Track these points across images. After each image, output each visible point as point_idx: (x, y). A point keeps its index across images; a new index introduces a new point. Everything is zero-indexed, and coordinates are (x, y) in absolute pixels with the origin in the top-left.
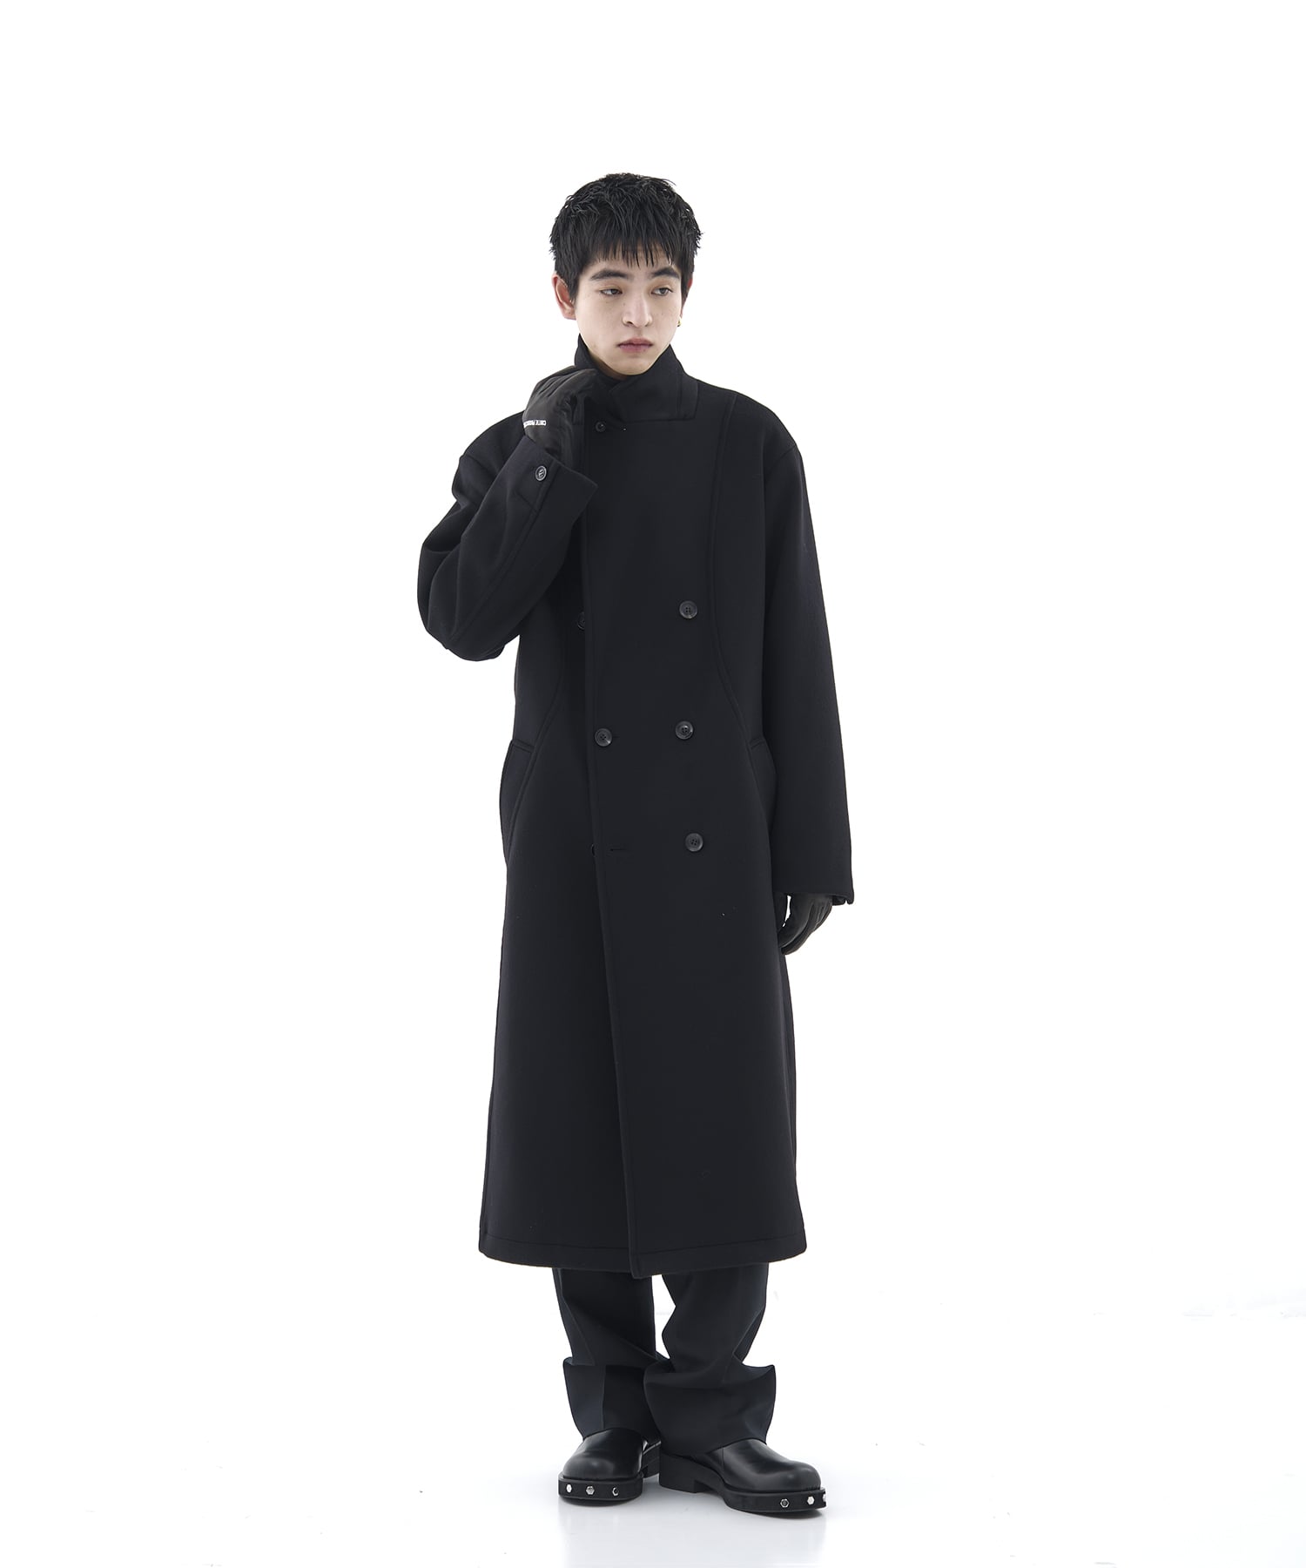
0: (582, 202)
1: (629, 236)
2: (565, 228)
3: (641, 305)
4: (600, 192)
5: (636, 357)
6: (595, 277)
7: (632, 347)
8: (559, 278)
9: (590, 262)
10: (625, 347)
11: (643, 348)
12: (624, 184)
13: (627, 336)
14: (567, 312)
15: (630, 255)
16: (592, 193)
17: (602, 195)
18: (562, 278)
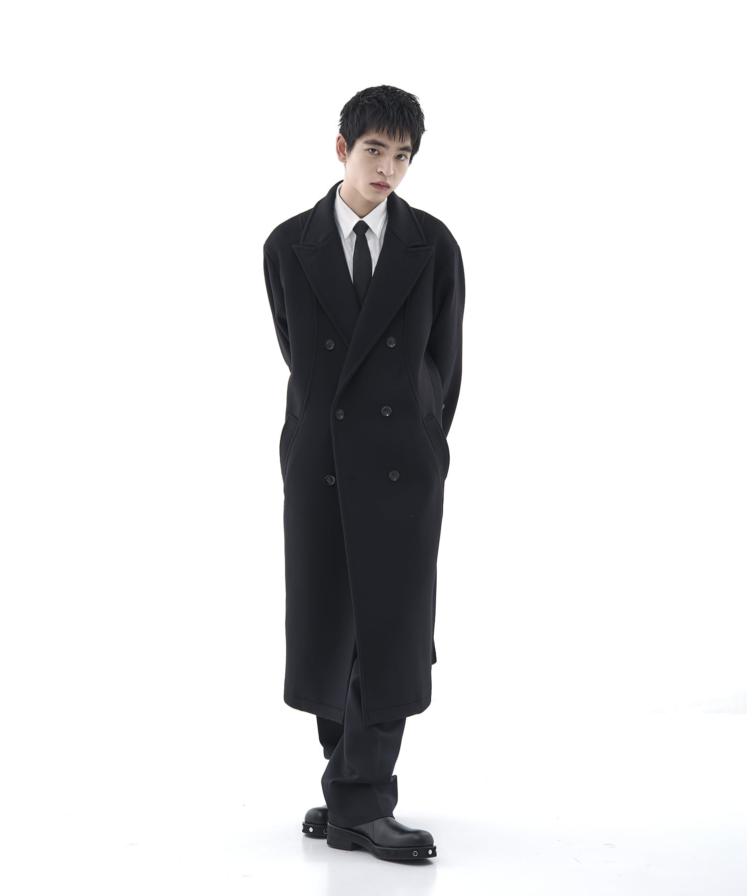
0: (368, 97)
1: (393, 122)
2: (354, 109)
3: (390, 164)
4: (379, 94)
5: (378, 193)
6: (366, 142)
7: (379, 186)
8: (342, 137)
9: (366, 133)
10: (375, 186)
11: (385, 188)
12: (393, 92)
13: (378, 179)
14: (341, 158)
15: (391, 134)
16: (375, 93)
17: (381, 96)
18: (344, 137)
